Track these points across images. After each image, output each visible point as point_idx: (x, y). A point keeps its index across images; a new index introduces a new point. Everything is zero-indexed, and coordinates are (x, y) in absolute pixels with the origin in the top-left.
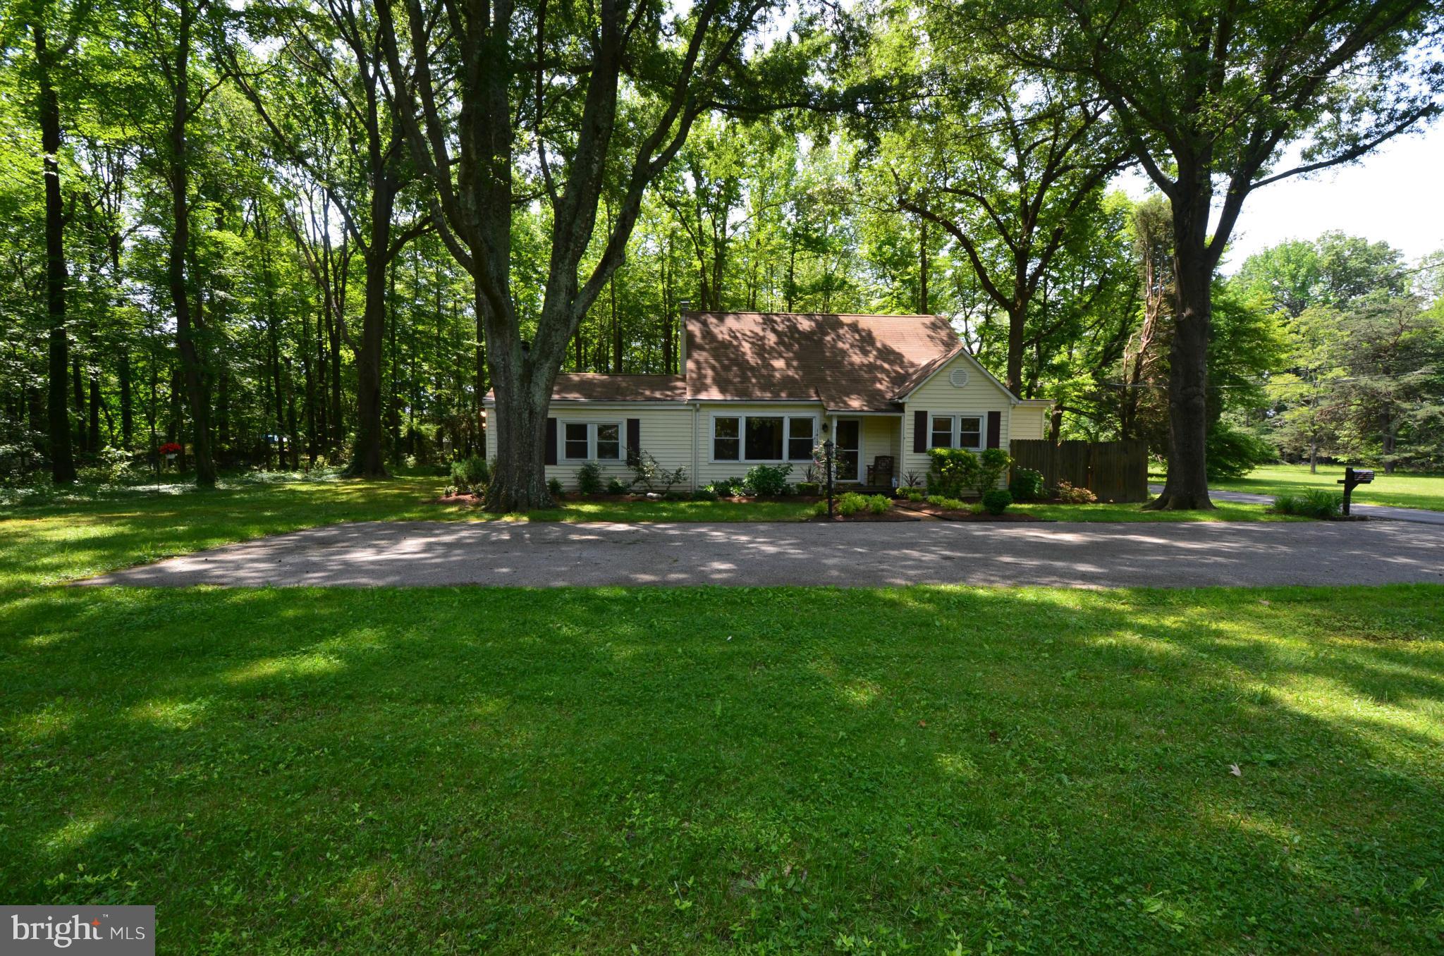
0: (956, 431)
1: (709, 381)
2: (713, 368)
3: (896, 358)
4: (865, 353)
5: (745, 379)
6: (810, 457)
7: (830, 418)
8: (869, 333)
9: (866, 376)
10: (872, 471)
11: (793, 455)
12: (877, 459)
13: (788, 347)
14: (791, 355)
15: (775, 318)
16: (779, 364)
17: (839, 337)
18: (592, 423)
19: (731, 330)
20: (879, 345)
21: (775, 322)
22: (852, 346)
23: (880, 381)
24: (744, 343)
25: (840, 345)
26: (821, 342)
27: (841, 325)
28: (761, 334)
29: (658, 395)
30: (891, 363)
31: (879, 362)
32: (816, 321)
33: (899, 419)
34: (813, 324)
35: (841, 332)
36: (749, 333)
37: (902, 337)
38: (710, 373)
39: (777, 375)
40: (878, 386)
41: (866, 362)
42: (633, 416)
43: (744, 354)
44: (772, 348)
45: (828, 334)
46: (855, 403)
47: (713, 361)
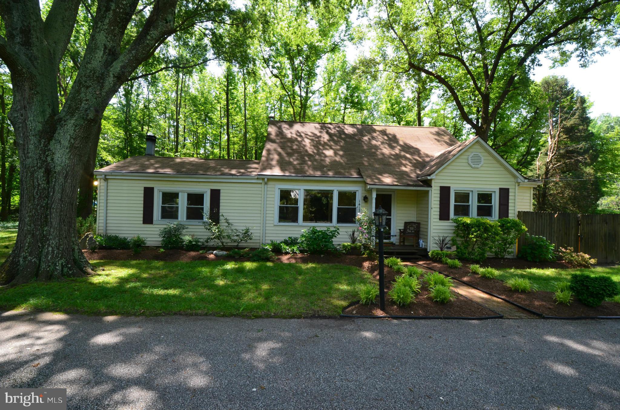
0: (474, 203)
1: (274, 163)
2: (279, 154)
3: (416, 151)
4: (392, 148)
5: (304, 162)
6: (354, 222)
7: (370, 191)
8: (394, 136)
9: (394, 162)
10: (403, 233)
11: (339, 221)
12: (406, 224)
13: (336, 143)
14: (338, 147)
15: (330, 126)
16: (329, 153)
17: (373, 138)
18: (183, 192)
19: (298, 131)
20: (401, 143)
21: (330, 128)
22: (382, 143)
23: (405, 166)
24: (306, 140)
25: (374, 142)
26: (360, 141)
27: (375, 131)
28: (319, 134)
29: (234, 172)
30: (412, 154)
31: (403, 153)
32: (357, 128)
33: (427, 192)
34: (355, 130)
35: (375, 135)
36: (310, 134)
37: (418, 139)
38: (276, 157)
39: (328, 160)
40: (404, 168)
41: (393, 153)
42: (215, 187)
43: (305, 146)
44: (325, 143)
45: (365, 136)
46: (388, 180)
47: (279, 150)
